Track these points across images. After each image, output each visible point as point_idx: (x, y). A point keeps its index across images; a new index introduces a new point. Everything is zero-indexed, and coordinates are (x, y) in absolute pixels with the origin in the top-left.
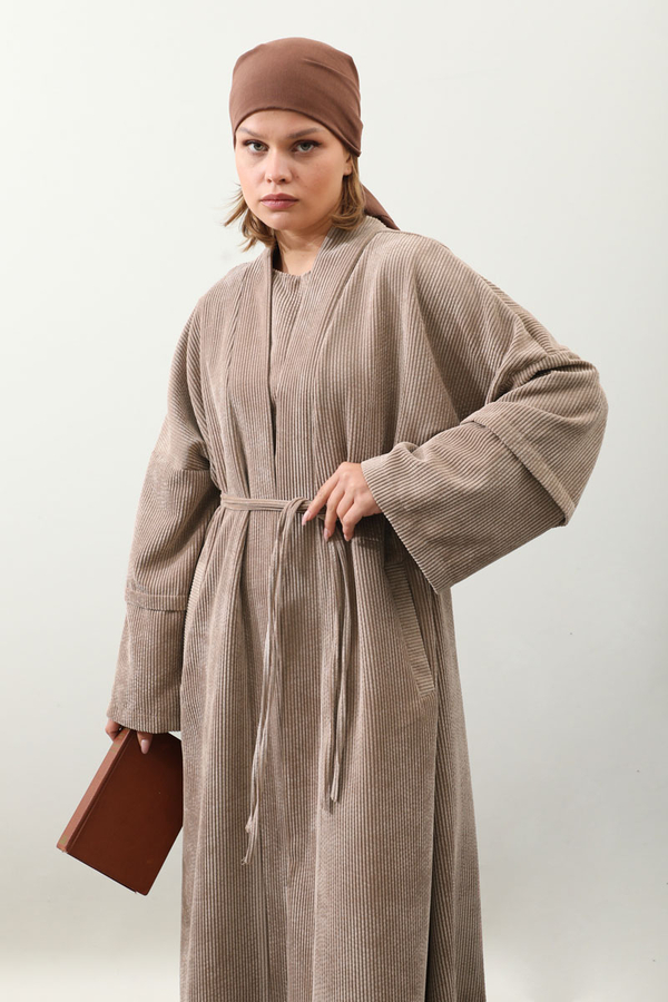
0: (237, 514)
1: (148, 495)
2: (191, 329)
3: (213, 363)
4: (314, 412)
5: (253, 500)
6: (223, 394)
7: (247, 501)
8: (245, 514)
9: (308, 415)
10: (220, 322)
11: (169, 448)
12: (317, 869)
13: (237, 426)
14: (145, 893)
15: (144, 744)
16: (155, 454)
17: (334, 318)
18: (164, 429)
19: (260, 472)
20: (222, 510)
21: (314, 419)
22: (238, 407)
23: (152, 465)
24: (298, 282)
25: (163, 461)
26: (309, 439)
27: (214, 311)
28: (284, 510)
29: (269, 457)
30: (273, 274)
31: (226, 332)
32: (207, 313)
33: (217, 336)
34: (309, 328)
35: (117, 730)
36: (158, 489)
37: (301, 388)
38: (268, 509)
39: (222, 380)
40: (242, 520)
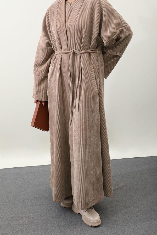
0: (59, 55)
1: (38, 52)
2: (47, 14)
3: (53, 22)
4: (76, 31)
5: (63, 52)
6: (55, 29)
7: (62, 52)
8: (61, 55)
9: (74, 32)
10: (54, 13)
11: (42, 42)
12: (74, 124)
13: (59, 36)
14: (48, 131)
15: (43, 104)
16: (39, 43)
17: (80, 11)
18: (41, 38)
19: (64, 46)
20: (56, 55)
21: (76, 33)
22: (59, 31)
23: (38, 46)
24: (71, 3)
25: (41, 45)
26: (75, 38)
27: (52, 11)
28: (70, 53)
29: (66, 42)
30: (65, 2)
31: (55, 15)
32: (51, 11)
33: (53, 16)
34: (75, 14)
35: (37, 101)
36: (40, 51)
37: (73, 26)
38: (66, 53)
39: (55, 26)
40: (61, 56)
